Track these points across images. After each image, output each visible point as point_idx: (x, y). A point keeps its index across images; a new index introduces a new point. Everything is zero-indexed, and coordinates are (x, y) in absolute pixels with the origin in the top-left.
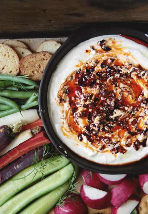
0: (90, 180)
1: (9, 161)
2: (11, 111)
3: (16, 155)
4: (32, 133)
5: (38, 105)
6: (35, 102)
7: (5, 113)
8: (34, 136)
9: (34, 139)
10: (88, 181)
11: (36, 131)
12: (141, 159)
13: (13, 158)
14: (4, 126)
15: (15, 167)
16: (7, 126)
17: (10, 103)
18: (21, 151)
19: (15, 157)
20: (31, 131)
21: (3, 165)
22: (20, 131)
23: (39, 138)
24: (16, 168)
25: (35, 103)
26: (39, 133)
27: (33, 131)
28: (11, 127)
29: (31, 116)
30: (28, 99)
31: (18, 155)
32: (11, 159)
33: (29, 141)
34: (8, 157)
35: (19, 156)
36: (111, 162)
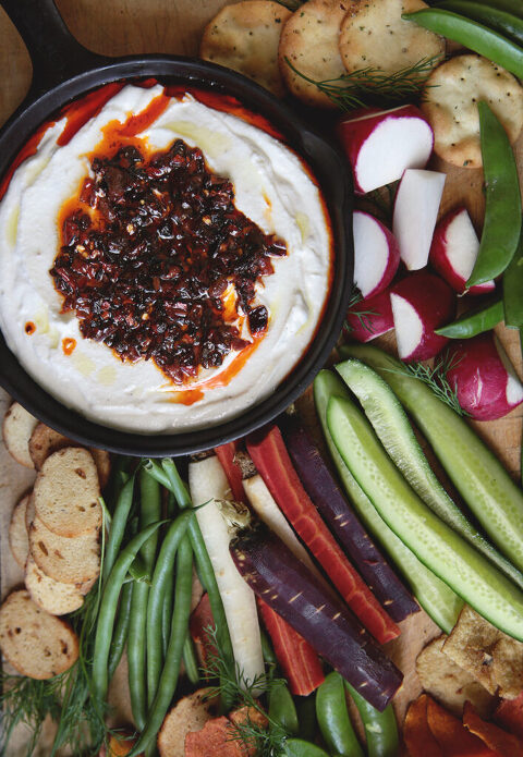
0: (378, 318)
1: (330, 541)
2: (194, 534)
3: (312, 521)
4: (250, 477)
5: (173, 459)
6: (164, 465)
7: (199, 550)
8: (256, 472)
9: (265, 471)
10: (381, 324)
11: (246, 465)
12: (314, 184)
13: (321, 530)
14: (232, 550)
15: (342, 525)
16: (233, 541)
17: (175, 535)
18: (301, 507)
19: (319, 525)
20: (247, 477)
21: (339, 559)
22: (246, 508)
23: (264, 458)
24: (344, 521)
25: (169, 466)
26: (250, 458)
27: (245, 472)
28: (233, 530)
29: (206, 479)
30: (161, 487)
31: (311, 516)
32: (322, 536)
33: (273, 486)
34: (318, 543)
35: (316, 514)
36: (321, 262)
